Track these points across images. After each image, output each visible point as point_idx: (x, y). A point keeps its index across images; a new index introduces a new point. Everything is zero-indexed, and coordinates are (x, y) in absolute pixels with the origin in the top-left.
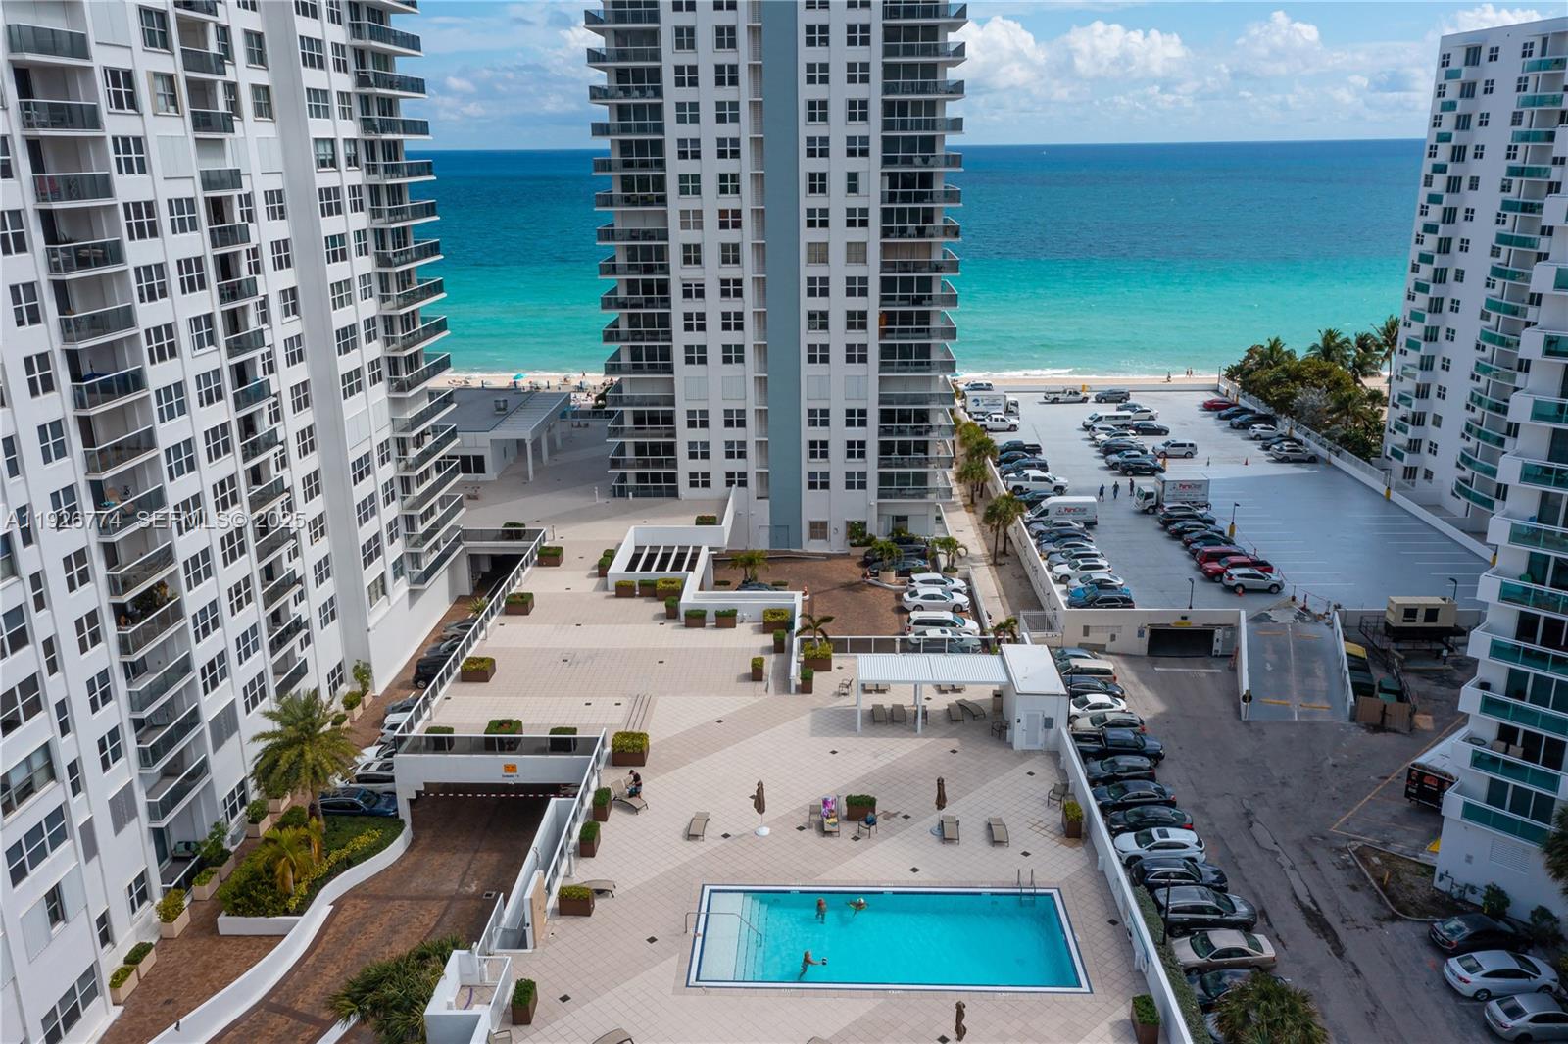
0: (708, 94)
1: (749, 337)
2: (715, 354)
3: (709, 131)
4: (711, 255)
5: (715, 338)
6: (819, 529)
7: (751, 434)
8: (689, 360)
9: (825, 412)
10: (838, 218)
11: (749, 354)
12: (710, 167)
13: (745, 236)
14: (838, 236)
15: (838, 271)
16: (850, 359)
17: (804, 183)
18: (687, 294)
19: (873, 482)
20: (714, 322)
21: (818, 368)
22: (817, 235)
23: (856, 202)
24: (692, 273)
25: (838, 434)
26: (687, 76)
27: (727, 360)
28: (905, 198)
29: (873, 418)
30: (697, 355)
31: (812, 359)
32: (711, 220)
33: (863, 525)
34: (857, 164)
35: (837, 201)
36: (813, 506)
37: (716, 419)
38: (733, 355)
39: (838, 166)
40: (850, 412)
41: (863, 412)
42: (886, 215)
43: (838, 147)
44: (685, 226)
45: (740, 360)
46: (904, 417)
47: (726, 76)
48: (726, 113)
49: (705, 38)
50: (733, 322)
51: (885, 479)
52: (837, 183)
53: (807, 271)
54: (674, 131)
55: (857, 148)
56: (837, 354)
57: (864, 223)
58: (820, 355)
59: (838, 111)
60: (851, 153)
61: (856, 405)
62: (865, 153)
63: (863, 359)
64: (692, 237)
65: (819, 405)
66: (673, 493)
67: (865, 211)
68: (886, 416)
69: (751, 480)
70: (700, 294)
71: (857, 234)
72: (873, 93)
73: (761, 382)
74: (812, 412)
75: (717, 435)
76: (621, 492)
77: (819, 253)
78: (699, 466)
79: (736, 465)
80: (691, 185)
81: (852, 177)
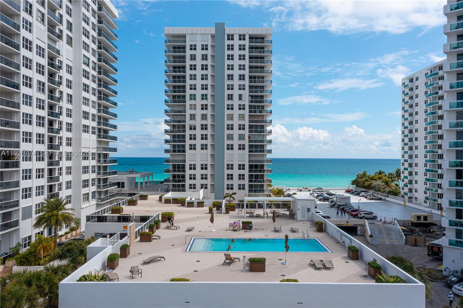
0: (199, 72)
1: (209, 142)
2: (198, 147)
3: (199, 82)
4: (198, 117)
5: (199, 142)
7: (209, 172)
8: (191, 149)
9: (232, 165)
10: (236, 107)
11: (209, 147)
12: (199, 92)
13: (209, 112)
14: (236, 112)
15: (236, 122)
16: (240, 149)
17: (226, 97)
18: (191, 129)
19: (247, 187)
20: (198, 137)
21: (230, 151)
22: (230, 112)
23: (241, 103)
24: (192, 122)
25: (236, 172)
26: (193, 67)
27: (202, 149)
28: (256, 102)
29: (247, 167)
30: (193, 147)
31: (228, 149)
32: (199, 107)
34: (241, 92)
35: (236, 102)
37: (198, 167)
38: (204, 147)
39: (236, 92)
40: (240, 165)
41: (244, 165)
42: (250, 107)
43: (236, 87)
44: (191, 109)
45: (206, 149)
46: (256, 166)
47: (204, 67)
48: (204, 77)
49: (199, 57)
50: (204, 137)
51: (250, 186)
52: (236, 97)
53: (227, 122)
54: (189, 82)
55: (242, 87)
56: (236, 147)
57: (244, 109)
58: (230, 147)
59: (236, 77)
60: (240, 89)
61: (242, 163)
62: (244, 89)
63: (244, 149)
64: (193, 112)
65: (230, 163)
66: (184, 190)
67: (244, 105)
68: (251, 166)
69: (209, 186)
70: (195, 129)
71: (242, 112)
72: (246, 73)
73: (212, 155)
74: (228, 165)
75: (198, 172)
76: (168, 190)
77: (231, 117)
78: (192, 182)
79: (204, 182)
80: (193, 97)
81: (240, 96)
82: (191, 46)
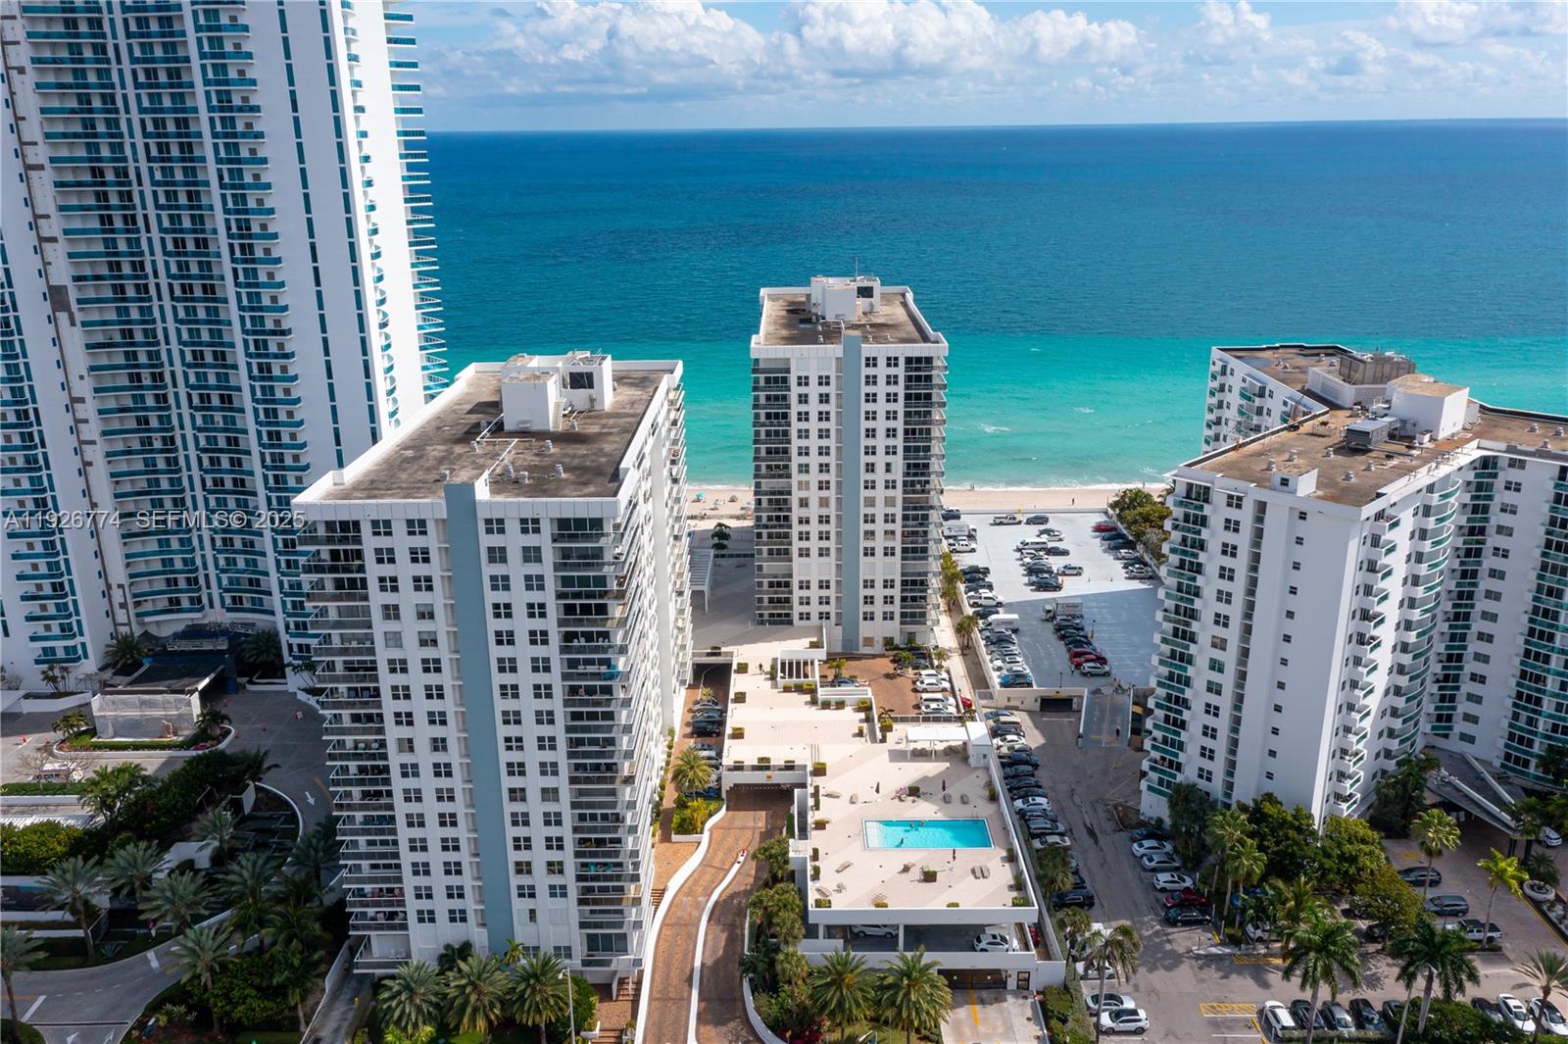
0: (814, 425)
1: (832, 544)
2: (814, 552)
3: (814, 442)
4: (814, 503)
5: (814, 544)
6: (869, 641)
7: (832, 593)
8: (801, 555)
9: (873, 581)
10: (880, 485)
11: (833, 552)
12: (814, 460)
13: (831, 494)
14: (880, 493)
15: (879, 511)
16: (886, 554)
17: (863, 468)
18: (801, 522)
19: (897, 616)
20: (814, 536)
21: (870, 559)
22: (869, 493)
23: (890, 477)
24: (804, 513)
25: (879, 592)
26: (803, 417)
27: (821, 555)
28: (916, 475)
29: (898, 584)
30: (805, 553)
31: (866, 554)
32: (814, 486)
33: (892, 639)
34: (890, 458)
35: (880, 476)
36: (866, 629)
37: (814, 585)
38: (824, 553)
39: (880, 459)
40: (886, 581)
41: (892, 581)
42: (905, 484)
43: (881, 451)
44: (800, 488)
45: (828, 555)
46: (914, 583)
47: (824, 416)
48: (823, 434)
49: (814, 399)
50: (824, 536)
51: (903, 615)
52: (880, 468)
53: (864, 510)
54: (796, 443)
55: (891, 451)
56: (879, 552)
57: (894, 487)
58: (870, 552)
59: (881, 433)
60: (887, 453)
61: (889, 578)
62: (894, 453)
63: (893, 554)
64: (804, 494)
65: (869, 578)
66: (790, 623)
67: (894, 481)
68: (904, 583)
69: (833, 616)
70: (808, 522)
71: (890, 493)
72: (899, 425)
73: (838, 566)
74: (865, 581)
75: (814, 593)
76: (762, 623)
77: (870, 502)
78: (805, 609)
79: (824, 608)
80: (804, 469)
81: (888, 465)
82: (800, 378)
